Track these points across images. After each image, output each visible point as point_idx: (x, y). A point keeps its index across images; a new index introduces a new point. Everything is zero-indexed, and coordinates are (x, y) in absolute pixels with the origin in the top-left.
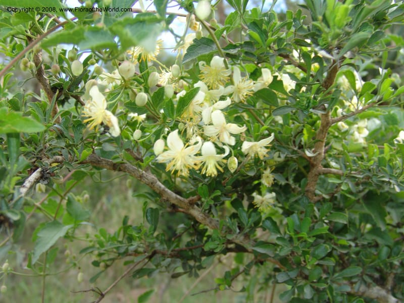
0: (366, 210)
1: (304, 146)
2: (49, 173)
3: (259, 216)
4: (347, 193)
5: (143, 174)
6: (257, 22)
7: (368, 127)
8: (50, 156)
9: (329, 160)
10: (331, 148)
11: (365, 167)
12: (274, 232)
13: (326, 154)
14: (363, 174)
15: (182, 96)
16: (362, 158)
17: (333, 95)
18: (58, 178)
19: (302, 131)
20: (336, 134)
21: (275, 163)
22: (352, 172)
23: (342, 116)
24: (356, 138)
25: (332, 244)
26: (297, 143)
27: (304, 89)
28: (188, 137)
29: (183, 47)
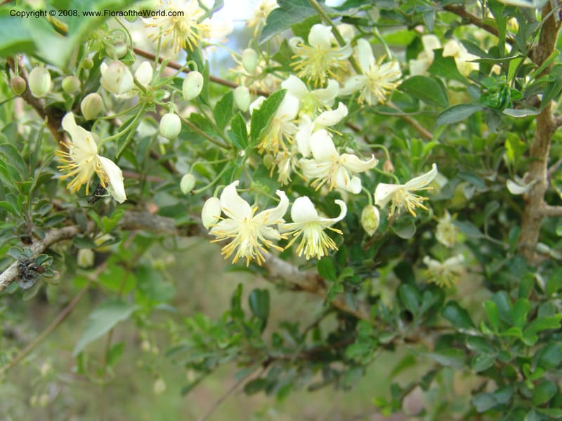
2: (32, 268)
13: (553, 181)
15: (258, 108)
18: (51, 275)
19: (503, 144)
26: (496, 164)
27: (496, 68)
28: (279, 180)
29: (262, 15)
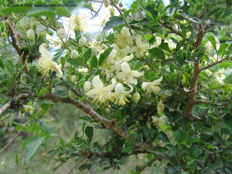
0: (225, 126)
1: (184, 86)
2: (16, 104)
3: (156, 131)
4: (212, 116)
5: (82, 105)
6: (150, 6)
7: (225, 73)
8: (18, 93)
9: (200, 94)
10: (201, 86)
11: (224, 98)
12: (166, 141)
13: (198, 91)
14: (221, 103)
15: (102, 53)
16: (222, 93)
17: (200, 51)
18: (22, 107)
19: (182, 76)
20: (205, 78)
21: (166, 97)
22: (215, 102)
23: (207, 65)
24: (218, 80)
25: (204, 148)
26: (179, 84)
27: (182, 48)
28: (106, 80)
29: (104, 23)
